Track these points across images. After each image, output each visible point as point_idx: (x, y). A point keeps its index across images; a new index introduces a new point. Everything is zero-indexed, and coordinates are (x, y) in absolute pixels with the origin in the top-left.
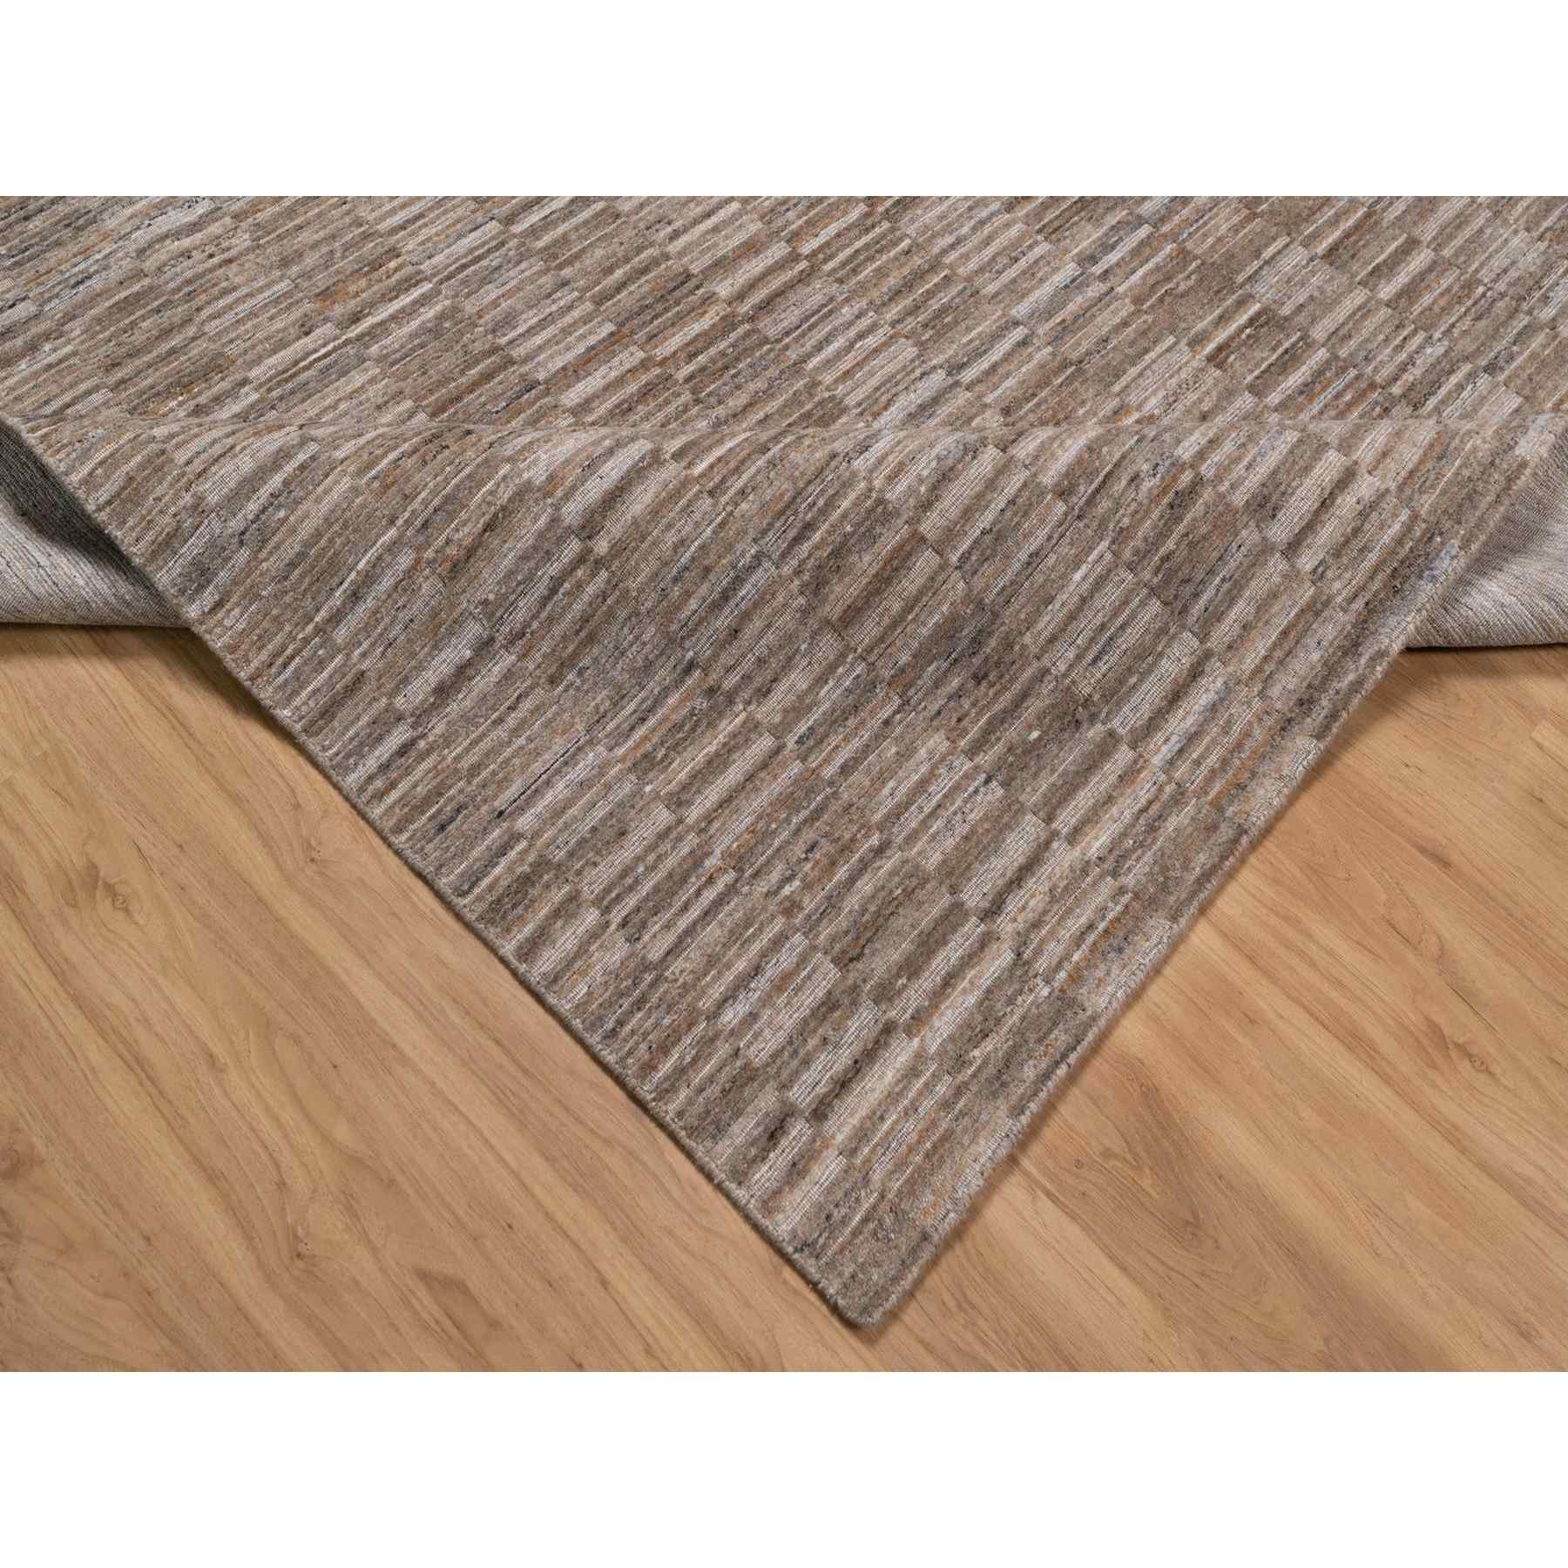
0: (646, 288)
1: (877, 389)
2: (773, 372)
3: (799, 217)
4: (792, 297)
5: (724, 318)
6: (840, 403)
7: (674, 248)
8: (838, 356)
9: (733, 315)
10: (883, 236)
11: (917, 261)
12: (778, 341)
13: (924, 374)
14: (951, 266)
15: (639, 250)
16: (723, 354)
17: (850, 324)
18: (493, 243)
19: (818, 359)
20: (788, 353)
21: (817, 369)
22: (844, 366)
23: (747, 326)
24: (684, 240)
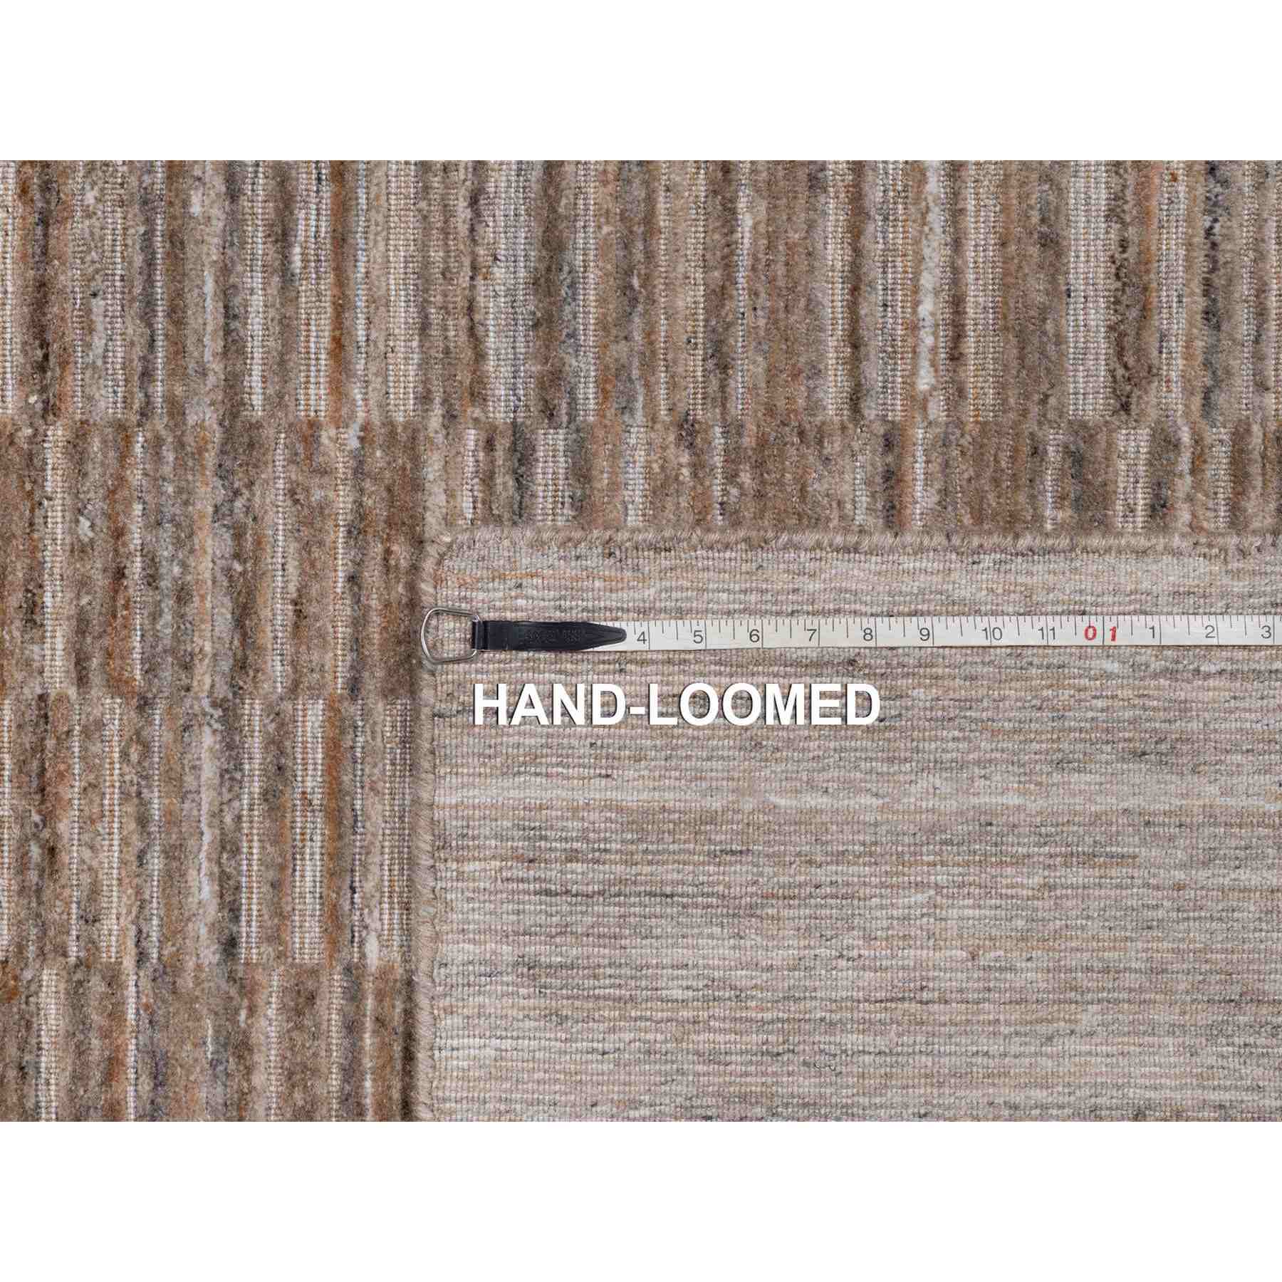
1: (424, 327)
2: (208, 494)
4: (68, 278)
6: (392, 434)
8: (286, 328)
12: (146, 412)
13: (474, 201)
16: (80, 550)
17: (235, 223)
19: (257, 371)
20: (192, 419)
21: (277, 401)
22: (318, 336)
23: (57, 433)
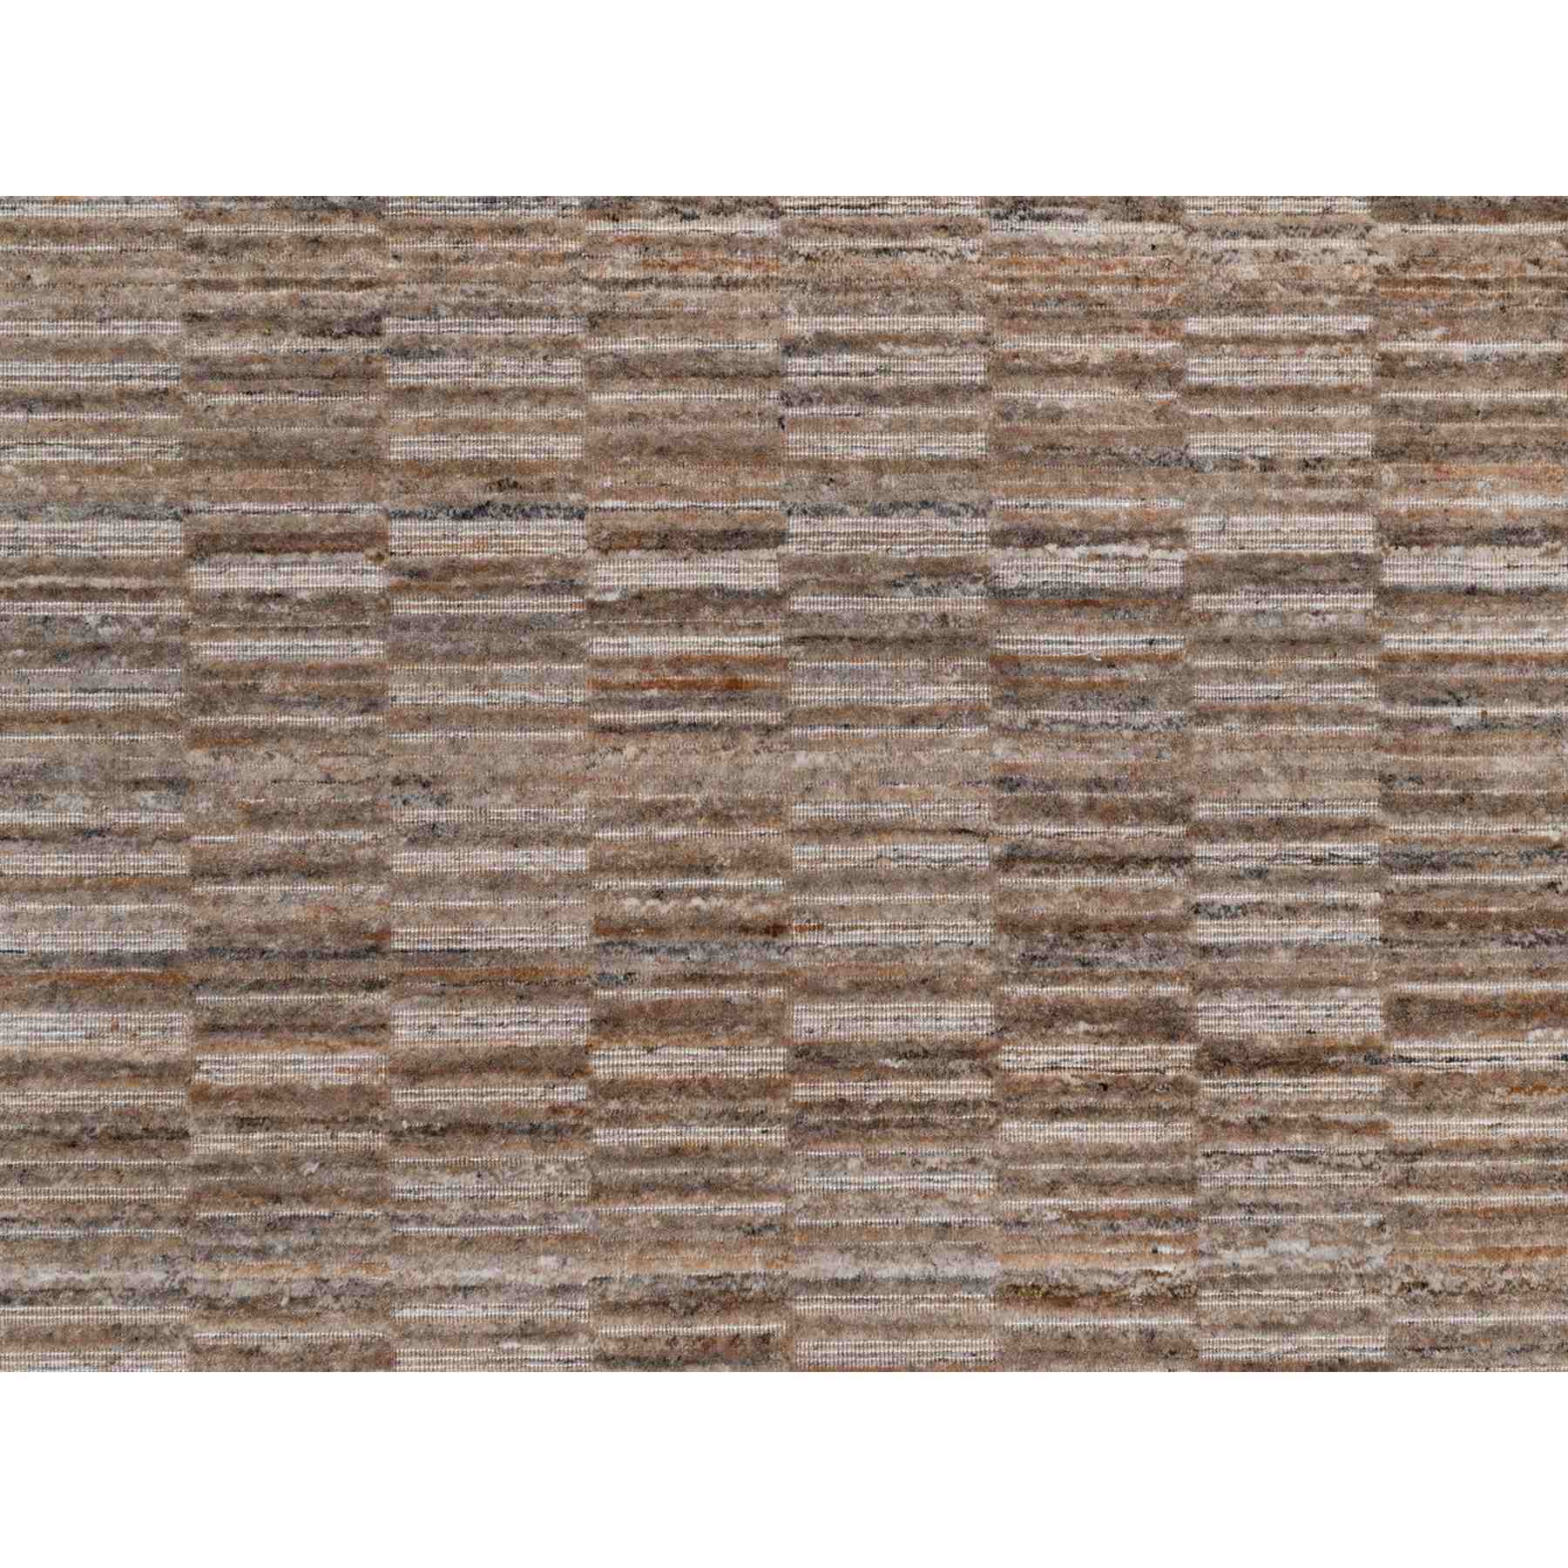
0: (294, 912)
3: (658, 981)
5: (357, 1090)
7: (406, 861)
9: (376, 1098)
10: (749, 1155)
11: (753, 1263)
14: (799, 1324)
15: (347, 817)
18: (136, 583)
24: (435, 859)
